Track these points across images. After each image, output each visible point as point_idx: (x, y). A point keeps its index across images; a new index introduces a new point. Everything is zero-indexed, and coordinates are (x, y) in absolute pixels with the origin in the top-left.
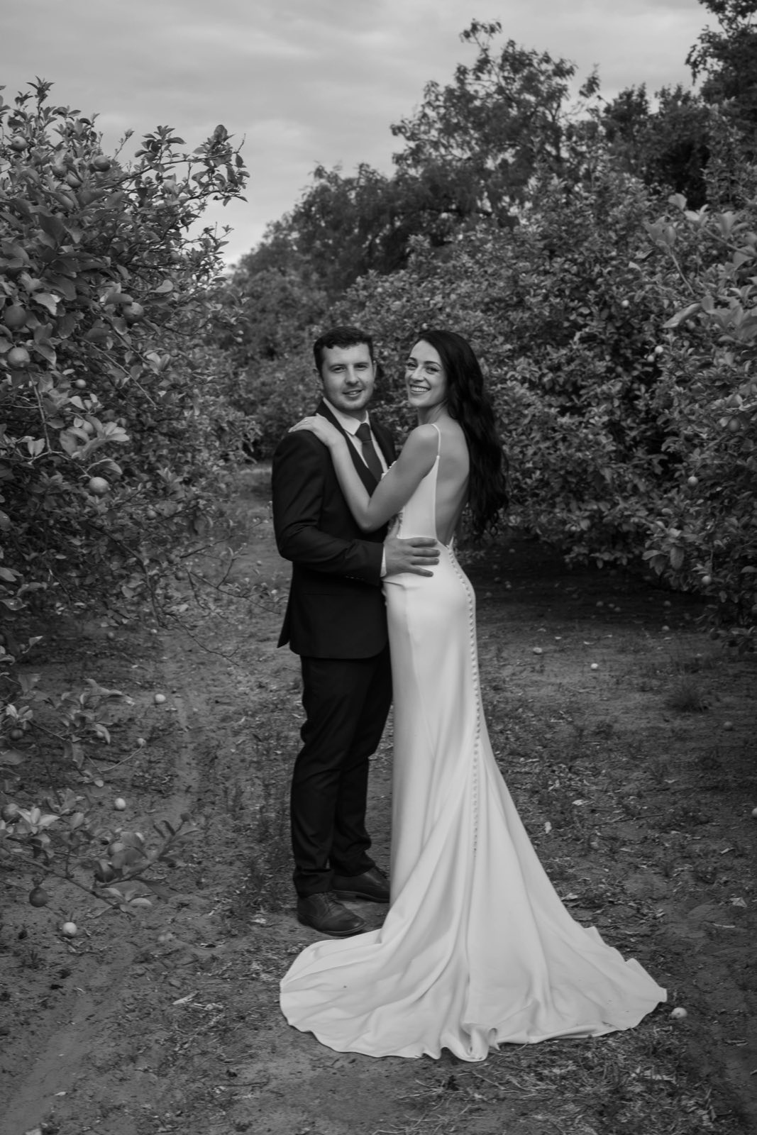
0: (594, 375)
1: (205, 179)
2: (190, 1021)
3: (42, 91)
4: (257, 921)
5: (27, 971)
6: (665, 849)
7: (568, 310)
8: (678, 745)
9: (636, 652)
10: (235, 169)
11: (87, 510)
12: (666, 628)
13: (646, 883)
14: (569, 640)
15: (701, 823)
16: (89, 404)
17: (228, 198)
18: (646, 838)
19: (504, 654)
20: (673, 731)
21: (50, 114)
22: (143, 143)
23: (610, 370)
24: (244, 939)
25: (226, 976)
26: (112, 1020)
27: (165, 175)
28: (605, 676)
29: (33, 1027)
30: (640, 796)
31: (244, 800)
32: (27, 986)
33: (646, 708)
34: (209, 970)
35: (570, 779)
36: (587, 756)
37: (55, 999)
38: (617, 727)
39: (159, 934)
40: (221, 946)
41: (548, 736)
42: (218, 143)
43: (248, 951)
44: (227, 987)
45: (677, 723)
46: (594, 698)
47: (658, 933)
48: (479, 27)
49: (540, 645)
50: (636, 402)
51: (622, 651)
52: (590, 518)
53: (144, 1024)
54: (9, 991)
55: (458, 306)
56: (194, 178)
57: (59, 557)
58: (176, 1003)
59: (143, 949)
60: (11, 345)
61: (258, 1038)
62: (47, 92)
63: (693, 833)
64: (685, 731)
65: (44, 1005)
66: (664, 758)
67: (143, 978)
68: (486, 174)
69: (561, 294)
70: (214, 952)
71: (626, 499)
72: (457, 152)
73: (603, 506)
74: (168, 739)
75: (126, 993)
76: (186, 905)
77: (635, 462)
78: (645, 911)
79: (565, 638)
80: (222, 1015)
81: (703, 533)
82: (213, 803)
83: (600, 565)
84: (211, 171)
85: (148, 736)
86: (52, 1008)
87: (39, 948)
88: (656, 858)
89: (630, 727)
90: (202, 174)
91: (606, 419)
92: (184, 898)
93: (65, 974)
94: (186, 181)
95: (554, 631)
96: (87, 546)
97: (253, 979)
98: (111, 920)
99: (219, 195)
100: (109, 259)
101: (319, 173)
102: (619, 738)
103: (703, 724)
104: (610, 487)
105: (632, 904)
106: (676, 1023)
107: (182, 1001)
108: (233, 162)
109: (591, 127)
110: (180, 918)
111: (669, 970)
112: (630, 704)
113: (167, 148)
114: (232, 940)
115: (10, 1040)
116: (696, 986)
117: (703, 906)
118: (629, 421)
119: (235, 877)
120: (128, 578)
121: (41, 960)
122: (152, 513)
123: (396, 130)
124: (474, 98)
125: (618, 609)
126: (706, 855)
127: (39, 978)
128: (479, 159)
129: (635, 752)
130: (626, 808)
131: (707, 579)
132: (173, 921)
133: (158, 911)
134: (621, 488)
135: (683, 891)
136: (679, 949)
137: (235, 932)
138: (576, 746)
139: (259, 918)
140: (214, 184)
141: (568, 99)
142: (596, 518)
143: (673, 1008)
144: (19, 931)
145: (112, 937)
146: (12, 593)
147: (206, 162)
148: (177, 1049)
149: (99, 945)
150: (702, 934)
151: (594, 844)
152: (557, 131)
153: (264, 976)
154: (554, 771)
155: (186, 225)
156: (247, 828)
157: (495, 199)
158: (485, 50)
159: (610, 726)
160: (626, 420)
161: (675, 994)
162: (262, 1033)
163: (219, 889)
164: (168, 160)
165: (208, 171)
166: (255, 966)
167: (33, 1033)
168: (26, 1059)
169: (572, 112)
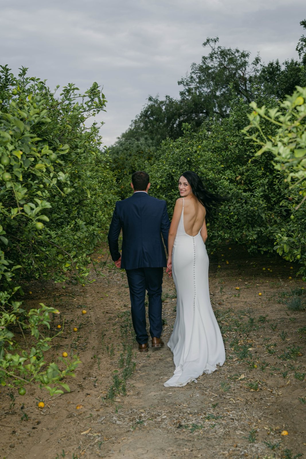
0: (257, 176)
1: (90, 104)
2: (87, 441)
3: (24, 71)
4: (117, 400)
5: (24, 422)
6: (285, 367)
7: (246, 150)
8: (292, 325)
9: (278, 288)
10: (102, 99)
11: (48, 236)
12: (290, 278)
13: (275, 381)
14: (251, 283)
15: (300, 356)
16: (44, 194)
17: (99, 111)
18: (277, 363)
19: (224, 290)
20: (290, 319)
21: (28, 80)
22: (63, 91)
23: (264, 174)
24: (111, 407)
25: (103, 422)
26: (56, 441)
27: (72, 102)
28: (264, 298)
29: (23, 445)
30: (275, 345)
31: (115, 352)
32: (23, 428)
33: (280, 310)
34: (96, 420)
35: (248, 340)
36: (255, 330)
37: (34, 433)
38: (268, 318)
39: (78, 406)
40: (101, 410)
41: (240, 323)
42: (95, 89)
43: (112, 412)
44: (103, 427)
45: (293, 316)
46: (259, 307)
47: (279, 401)
48: (210, 40)
49: (239, 286)
50: (274, 187)
51: (272, 288)
52: (258, 234)
53: (69, 443)
54: (16, 430)
55: (202, 151)
56: (85, 103)
57: (37, 255)
58: (82, 434)
59: (70, 413)
60: (3, 172)
61: (114, 447)
62: (26, 72)
63: (296, 360)
64: (295, 319)
65: (29, 435)
66: (286, 330)
67: (70, 424)
68: (217, 97)
69: (243, 144)
70: (99, 413)
71: (271, 226)
72: (205, 89)
73: (262, 229)
74: (86, 328)
75: (62, 430)
76: (89, 394)
77: (275, 211)
78: (274, 392)
79: (249, 283)
80: (100, 438)
81: (297, 238)
82: (103, 353)
83: (262, 253)
84: (92, 100)
85: (78, 327)
86: (33, 436)
87: (29, 413)
88: (280, 371)
89: (273, 318)
90: (89, 102)
91: (262, 194)
92: (89, 392)
93: (38, 423)
94: (82, 104)
95: (245, 280)
96: (49, 251)
97: (113, 423)
98: (58, 401)
99: (95, 110)
100: (51, 136)
101: (150, 99)
102: (268, 322)
103: (303, 316)
104: (265, 221)
105: (269, 389)
106: (283, 437)
107: (85, 433)
108: (101, 97)
110: (86, 400)
111: (282, 416)
112: (274, 309)
113: (73, 92)
114: (106, 408)
115: (15, 450)
116: (293, 422)
117: (298, 390)
118: (272, 194)
119: (109, 383)
120: (65, 263)
121: (29, 417)
122: (76, 237)
123: (181, 82)
124: (211, 68)
125: (271, 271)
126: (301, 369)
127: (28, 425)
128: (213, 92)
129: (274, 328)
130: (270, 351)
131: (299, 257)
132: (83, 401)
133: (77, 397)
134: (270, 221)
135: (290, 384)
136: (288, 407)
137: (107, 405)
138: (251, 326)
139: (117, 399)
140: (93, 106)
141: (248, 66)
142: (259, 233)
143: (282, 431)
144: (21, 406)
145: (58, 408)
146: (9, 270)
147: (90, 97)
148: (81, 452)
149: (53, 411)
150: (297, 401)
151: (255, 366)
152: (245, 79)
153: (118, 422)
154: (241, 337)
155: (83, 122)
156: (115, 363)
157: (220, 107)
158: (213, 49)
159: (264, 318)
160: (271, 194)
161: (284, 425)
162: (116, 445)
163: (103, 388)
164: (73, 96)
165: (91, 100)
166: (114, 418)
167: (24, 447)
168: (21, 457)
169: (250, 71)
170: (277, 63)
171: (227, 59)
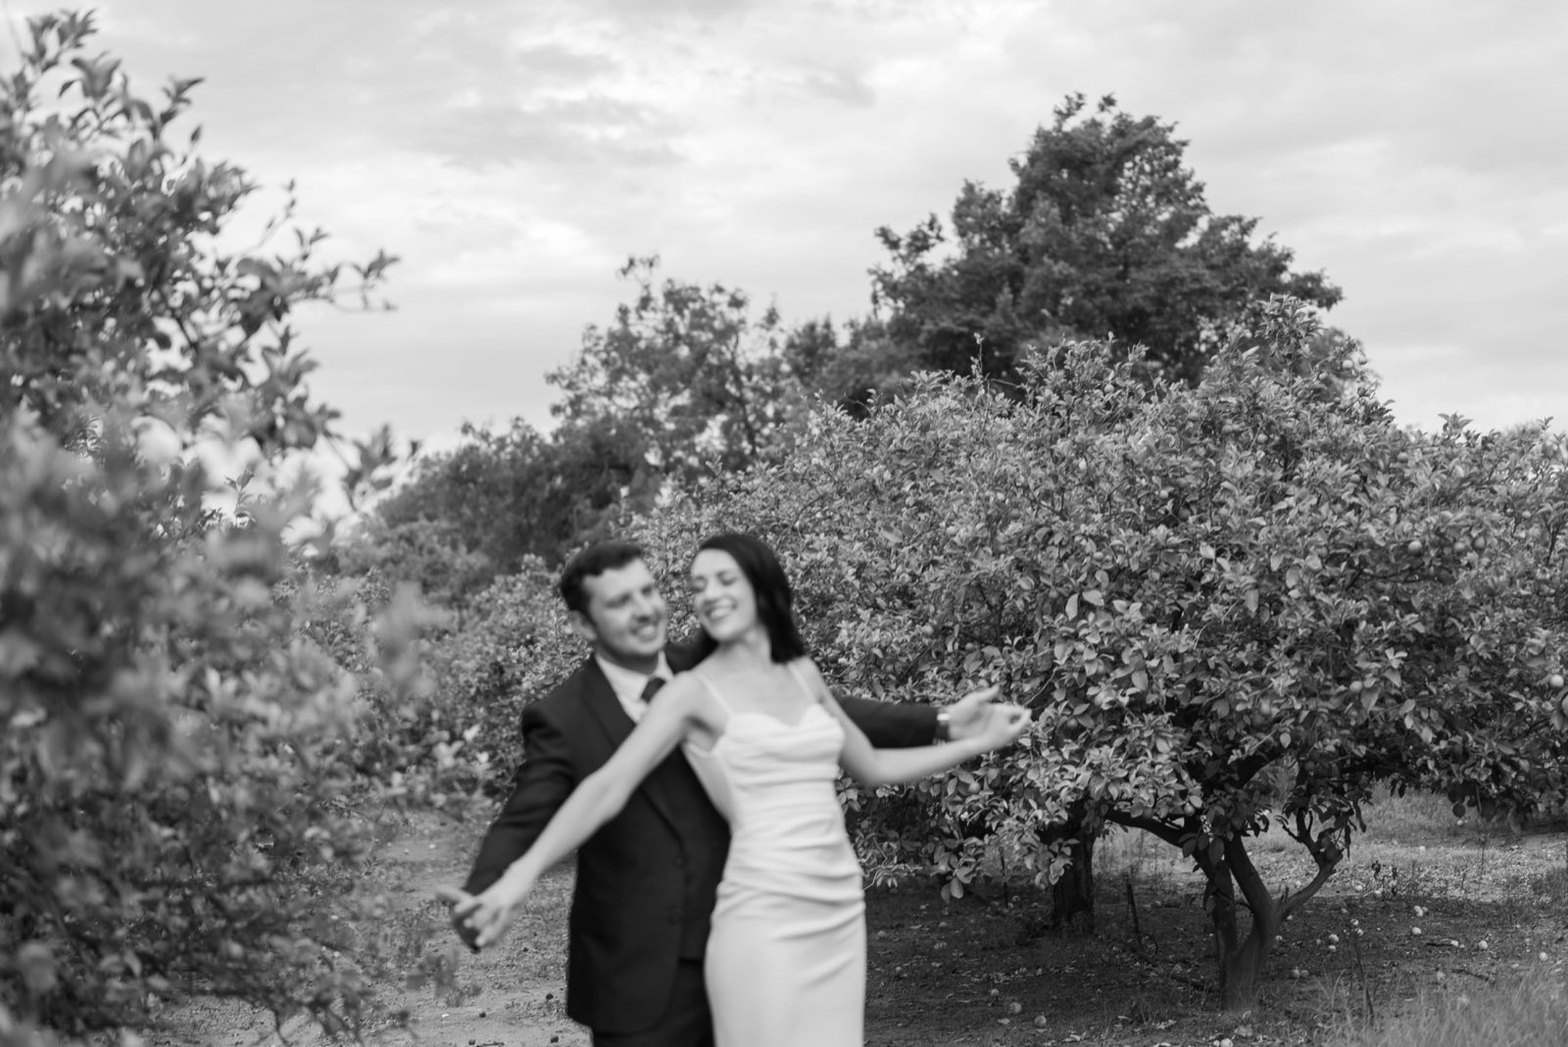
48: (637, 263)
68: (650, 422)
72: (622, 402)
101: (466, 429)
109: (775, 364)
123: (553, 378)
124: (638, 339)
128: (646, 408)
141: (747, 333)
152: (736, 373)
158: (647, 287)
169: (751, 348)
170: (827, 326)
171: (686, 312)
